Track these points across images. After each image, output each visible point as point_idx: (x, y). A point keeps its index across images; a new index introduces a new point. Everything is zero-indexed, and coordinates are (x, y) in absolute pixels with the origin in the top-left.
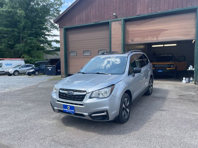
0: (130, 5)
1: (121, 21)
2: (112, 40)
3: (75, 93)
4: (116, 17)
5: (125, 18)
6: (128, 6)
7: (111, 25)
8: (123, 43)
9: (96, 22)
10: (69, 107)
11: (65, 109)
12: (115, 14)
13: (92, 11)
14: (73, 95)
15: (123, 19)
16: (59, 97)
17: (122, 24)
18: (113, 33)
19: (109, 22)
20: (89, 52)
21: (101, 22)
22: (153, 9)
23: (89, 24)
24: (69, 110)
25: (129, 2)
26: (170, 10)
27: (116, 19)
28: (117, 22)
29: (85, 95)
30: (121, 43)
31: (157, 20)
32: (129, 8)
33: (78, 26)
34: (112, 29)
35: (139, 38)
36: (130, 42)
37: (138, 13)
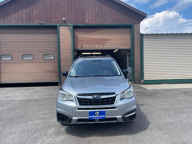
0: (79, 13)
1: (70, 27)
2: (61, 44)
3: (102, 96)
4: (65, 22)
5: (74, 25)
6: (76, 14)
7: (59, 29)
8: (73, 48)
9: (40, 24)
10: (98, 112)
11: (91, 117)
12: (64, 19)
13: (35, 11)
14: (100, 99)
15: (72, 25)
16: (80, 104)
17: (71, 30)
18: (61, 37)
19: (57, 26)
20: (30, 57)
21: (47, 24)
22: (99, 21)
23: (31, 24)
24: (97, 116)
25: (77, 10)
26: (113, 24)
27: (65, 24)
28: (66, 27)
29: (115, 97)
30: (71, 48)
31: (103, 31)
32: (77, 16)
33: (15, 25)
34: (60, 33)
35: (88, 44)
36: (79, 48)
37: (87, 22)
